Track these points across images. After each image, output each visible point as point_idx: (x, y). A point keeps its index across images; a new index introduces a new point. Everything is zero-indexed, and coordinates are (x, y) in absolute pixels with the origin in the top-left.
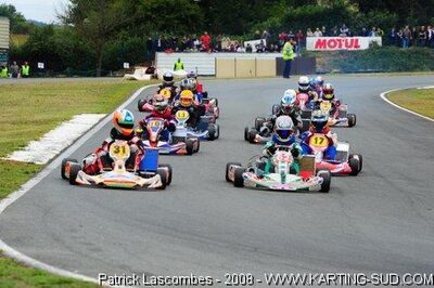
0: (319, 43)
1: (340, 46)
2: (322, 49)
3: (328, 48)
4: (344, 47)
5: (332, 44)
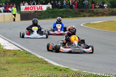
0: (26, 8)
1: (35, 9)
2: (28, 11)
3: (30, 10)
4: (36, 10)
5: (31, 8)
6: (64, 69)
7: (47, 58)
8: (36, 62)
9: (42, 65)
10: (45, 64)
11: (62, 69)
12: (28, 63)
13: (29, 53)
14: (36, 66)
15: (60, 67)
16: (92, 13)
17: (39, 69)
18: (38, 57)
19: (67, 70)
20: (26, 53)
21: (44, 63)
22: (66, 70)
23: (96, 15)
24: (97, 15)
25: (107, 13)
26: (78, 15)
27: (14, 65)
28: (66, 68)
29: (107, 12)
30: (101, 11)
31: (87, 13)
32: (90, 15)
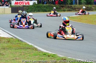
2: (17, 5)
3: (19, 5)
6: (52, 55)
7: (36, 45)
8: (27, 48)
9: (33, 51)
10: (35, 51)
11: (50, 55)
12: (21, 49)
13: (21, 41)
14: (28, 52)
15: (48, 53)
16: (71, 8)
17: (30, 54)
18: (29, 44)
19: (55, 56)
20: (18, 41)
21: (34, 49)
22: (53, 56)
24: (75, 10)
26: (59, 10)
27: (9, 51)
28: (53, 54)
30: (78, 7)
31: (66, 8)
32: (69, 10)
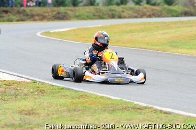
23: (30, 18)
25: (49, 15)
29: (48, 13)
30: (39, 12)
31: (14, 15)
32: (20, 18)
